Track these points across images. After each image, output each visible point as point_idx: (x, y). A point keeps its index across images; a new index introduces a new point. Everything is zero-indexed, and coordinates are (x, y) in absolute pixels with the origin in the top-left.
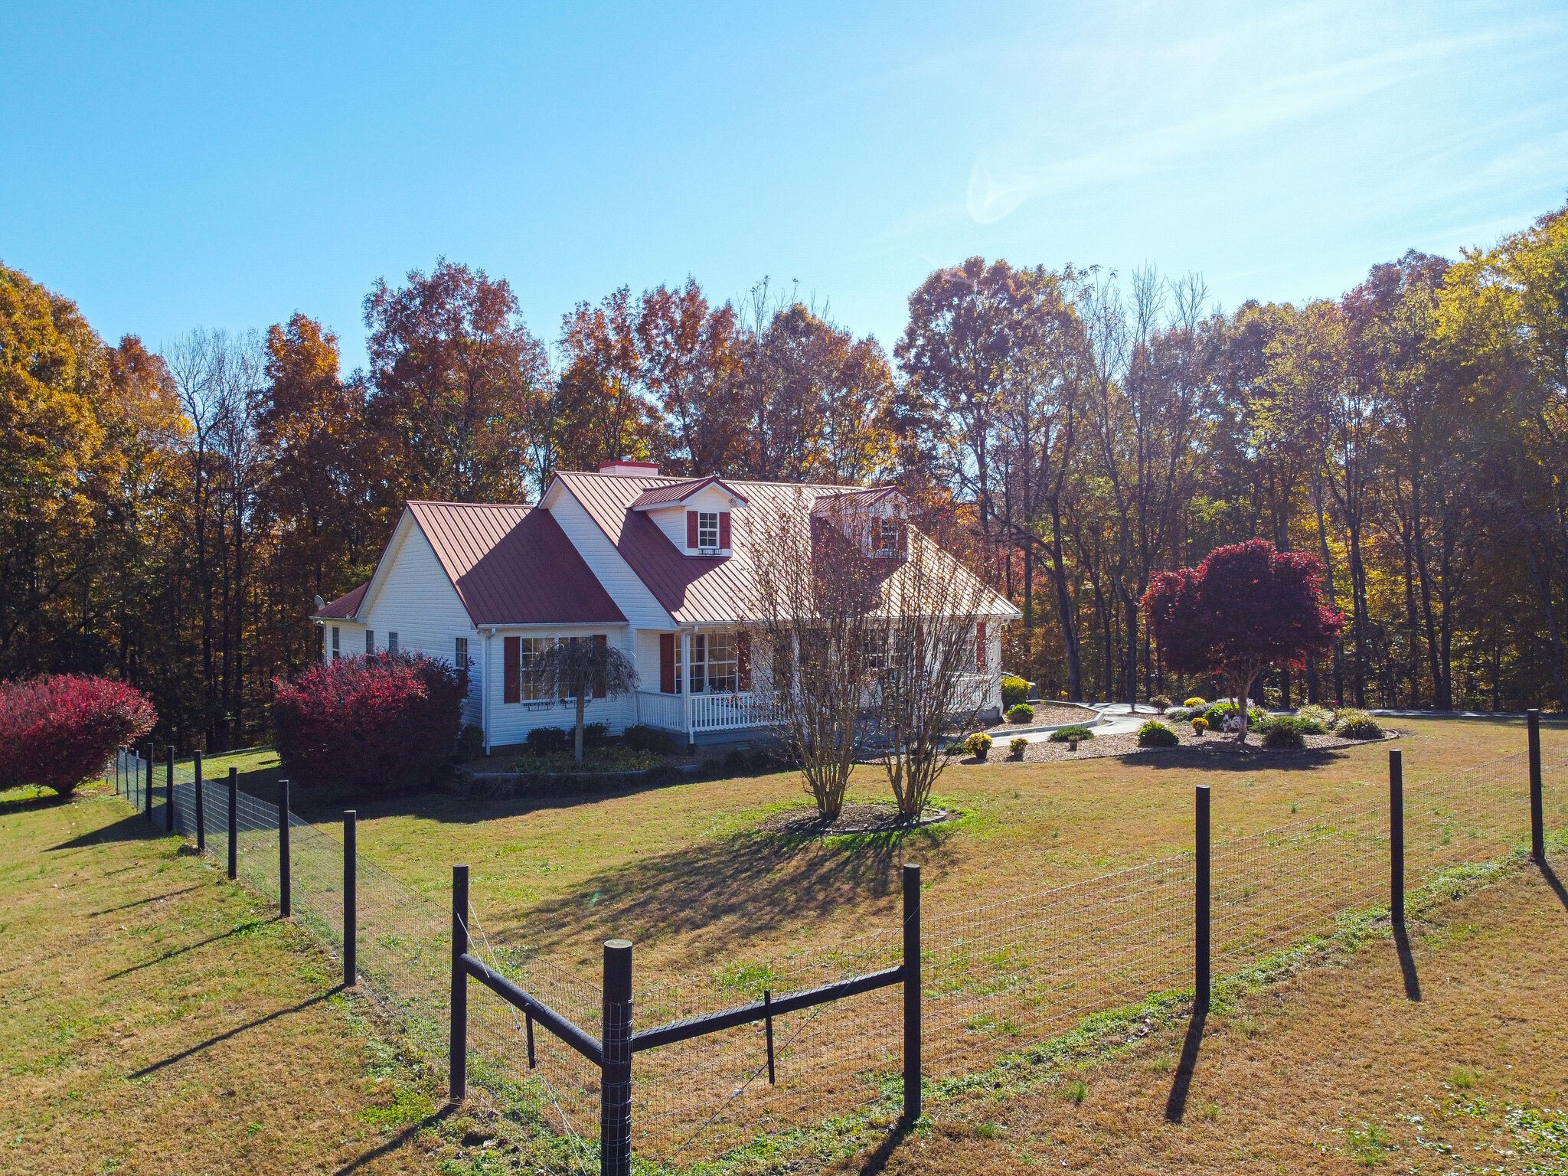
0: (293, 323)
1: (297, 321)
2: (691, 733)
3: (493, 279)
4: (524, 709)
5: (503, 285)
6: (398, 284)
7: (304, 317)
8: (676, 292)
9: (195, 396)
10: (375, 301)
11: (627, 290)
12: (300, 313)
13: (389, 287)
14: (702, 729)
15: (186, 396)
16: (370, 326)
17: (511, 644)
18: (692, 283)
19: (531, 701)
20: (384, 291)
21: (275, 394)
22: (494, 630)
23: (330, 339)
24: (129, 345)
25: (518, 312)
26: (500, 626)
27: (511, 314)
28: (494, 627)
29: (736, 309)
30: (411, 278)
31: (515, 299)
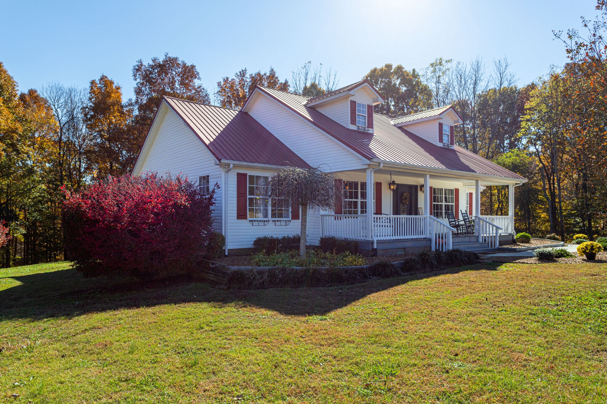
0: (102, 79)
1: (103, 78)
2: (375, 241)
3: (189, 64)
4: (250, 224)
5: (193, 67)
6: (147, 62)
7: (106, 77)
8: (265, 74)
9: (58, 110)
10: (138, 69)
11: (246, 70)
12: (105, 75)
13: (144, 63)
14: (382, 238)
15: (54, 110)
16: (136, 79)
17: (241, 178)
18: (272, 70)
19: (254, 219)
20: (142, 65)
21: (94, 109)
22: (231, 166)
23: (118, 88)
24: (32, 92)
25: (199, 79)
26: (236, 162)
27: (196, 79)
28: (232, 163)
29: (289, 83)
30: (154, 61)
31: (198, 74)
